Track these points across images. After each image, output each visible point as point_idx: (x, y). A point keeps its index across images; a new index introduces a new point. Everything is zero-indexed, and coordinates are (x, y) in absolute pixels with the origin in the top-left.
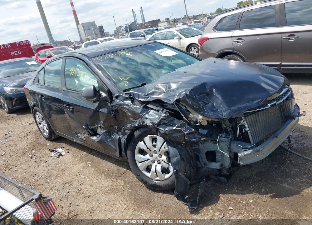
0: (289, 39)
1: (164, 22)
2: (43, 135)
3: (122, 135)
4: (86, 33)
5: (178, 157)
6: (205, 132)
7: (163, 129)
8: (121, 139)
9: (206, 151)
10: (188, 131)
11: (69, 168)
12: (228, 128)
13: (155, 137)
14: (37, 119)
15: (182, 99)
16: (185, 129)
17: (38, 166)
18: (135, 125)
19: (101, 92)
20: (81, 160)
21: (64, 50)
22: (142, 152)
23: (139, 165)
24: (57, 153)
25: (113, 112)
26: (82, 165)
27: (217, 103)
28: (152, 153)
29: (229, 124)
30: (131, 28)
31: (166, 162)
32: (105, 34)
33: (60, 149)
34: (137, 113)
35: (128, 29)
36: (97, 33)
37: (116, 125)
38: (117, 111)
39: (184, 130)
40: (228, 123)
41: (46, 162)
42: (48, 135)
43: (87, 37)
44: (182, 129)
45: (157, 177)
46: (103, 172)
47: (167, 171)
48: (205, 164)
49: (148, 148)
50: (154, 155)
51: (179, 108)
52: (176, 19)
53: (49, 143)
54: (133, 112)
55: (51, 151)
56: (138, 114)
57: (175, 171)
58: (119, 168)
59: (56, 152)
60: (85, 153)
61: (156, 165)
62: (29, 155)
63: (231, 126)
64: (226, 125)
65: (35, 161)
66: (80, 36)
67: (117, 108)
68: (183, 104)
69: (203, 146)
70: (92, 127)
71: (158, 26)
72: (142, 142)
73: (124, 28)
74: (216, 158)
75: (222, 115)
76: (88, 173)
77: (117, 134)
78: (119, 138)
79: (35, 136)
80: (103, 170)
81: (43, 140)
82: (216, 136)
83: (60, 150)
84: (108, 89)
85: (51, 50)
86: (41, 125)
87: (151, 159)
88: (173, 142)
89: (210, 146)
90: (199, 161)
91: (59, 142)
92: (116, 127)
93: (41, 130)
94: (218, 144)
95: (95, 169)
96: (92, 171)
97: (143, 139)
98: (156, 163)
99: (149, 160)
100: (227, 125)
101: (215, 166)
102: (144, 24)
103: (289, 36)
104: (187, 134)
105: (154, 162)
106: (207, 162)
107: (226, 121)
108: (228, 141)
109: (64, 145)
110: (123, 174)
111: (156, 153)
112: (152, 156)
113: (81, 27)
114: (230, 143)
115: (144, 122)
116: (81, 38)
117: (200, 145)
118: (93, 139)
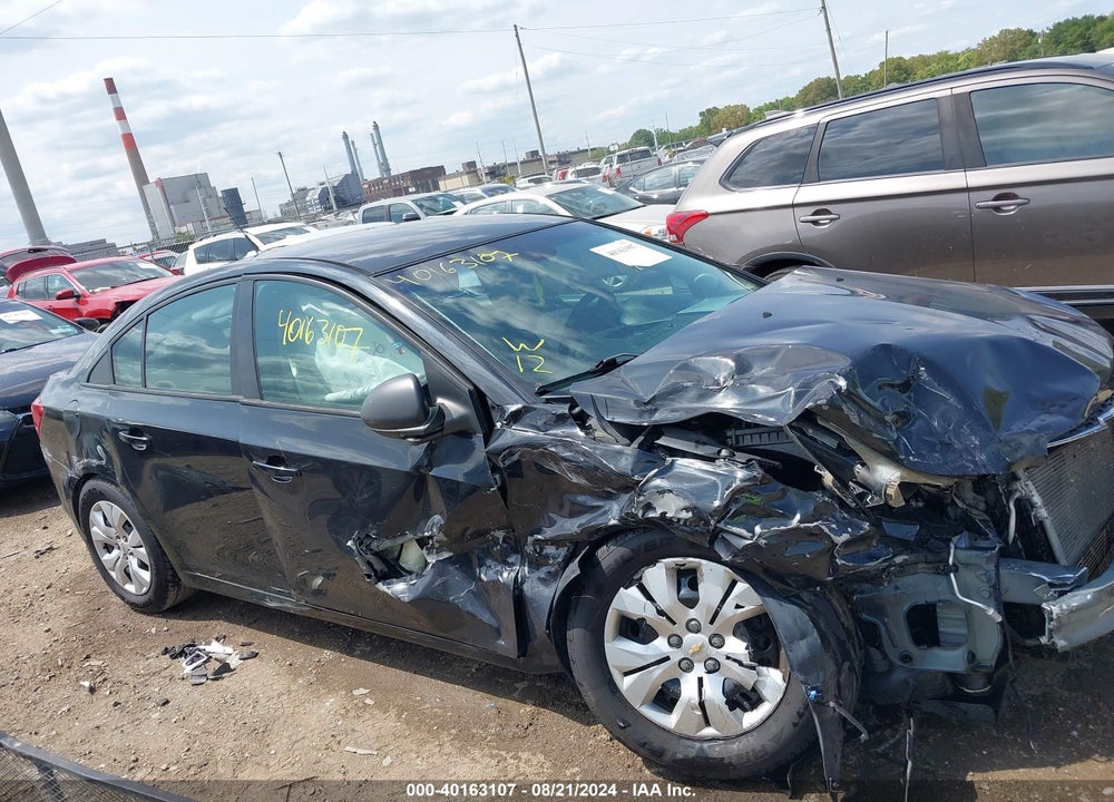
0: (997, 208)
1: (457, 174)
2: (122, 595)
3: (526, 569)
4: (174, 213)
5: (810, 639)
6: (910, 531)
7: (743, 532)
8: (522, 583)
9: (906, 607)
10: (848, 532)
11: (282, 719)
12: (974, 512)
13: (692, 565)
14: (94, 529)
15: (826, 408)
16: (834, 526)
17: (136, 722)
18: (600, 521)
19: (440, 400)
20: (323, 681)
21: (119, 271)
22: (635, 629)
23: (625, 683)
24: (205, 662)
25: (497, 476)
26: (331, 702)
27: (944, 418)
28: (679, 629)
29: (975, 499)
30: (344, 197)
31: (746, 661)
32: (248, 217)
33: (214, 643)
34: (615, 473)
35: (332, 200)
36: (216, 213)
37: (499, 529)
38: (516, 470)
39: (831, 530)
40: (969, 495)
41: (167, 702)
42: (145, 590)
43: (177, 229)
44: (823, 527)
45: (708, 723)
46: (442, 727)
47: (748, 698)
48: (907, 658)
49: (661, 612)
50: (689, 638)
51: (809, 443)
52: (498, 167)
53: (153, 625)
54: (596, 468)
55: (174, 657)
56: (622, 475)
57: (813, 693)
58: (501, 702)
59: (198, 656)
60: (327, 654)
61: (700, 680)
62: (78, 680)
63: (982, 506)
64: (964, 502)
65: (116, 704)
66: (152, 225)
67: (516, 457)
68: (831, 426)
69: (896, 588)
70: (387, 544)
71: (437, 188)
72: (634, 591)
73: (316, 197)
74: (941, 629)
75: (975, 463)
76: (372, 733)
77: (506, 563)
78: (516, 577)
79: (75, 599)
80: (436, 716)
81: (117, 612)
82: (944, 545)
83: (216, 648)
84: (471, 388)
85: (71, 271)
86: (115, 552)
87: (676, 655)
88: (781, 579)
89: (920, 586)
90: (880, 648)
91: (194, 618)
92: (500, 534)
93: (113, 574)
94: (952, 575)
95: (399, 716)
96: (389, 723)
97: (635, 577)
98: (699, 670)
99: (667, 659)
100: (968, 500)
101: (948, 660)
102: (386, 181)
103: (996, 199)
104: (846, 544)
105: (689, 669)
106: (913, 650)
107: (963, 487)
108: (988, 560)
109: (221, 626)
110: (531, 728)
111: (698, 631)
112: (679, 645)
113: (153, 193)
114: (997, 567)
115: (649, 507)
116: (155, 232)
117: (886, 584)
118: (389, 592)
